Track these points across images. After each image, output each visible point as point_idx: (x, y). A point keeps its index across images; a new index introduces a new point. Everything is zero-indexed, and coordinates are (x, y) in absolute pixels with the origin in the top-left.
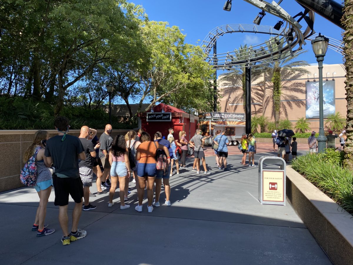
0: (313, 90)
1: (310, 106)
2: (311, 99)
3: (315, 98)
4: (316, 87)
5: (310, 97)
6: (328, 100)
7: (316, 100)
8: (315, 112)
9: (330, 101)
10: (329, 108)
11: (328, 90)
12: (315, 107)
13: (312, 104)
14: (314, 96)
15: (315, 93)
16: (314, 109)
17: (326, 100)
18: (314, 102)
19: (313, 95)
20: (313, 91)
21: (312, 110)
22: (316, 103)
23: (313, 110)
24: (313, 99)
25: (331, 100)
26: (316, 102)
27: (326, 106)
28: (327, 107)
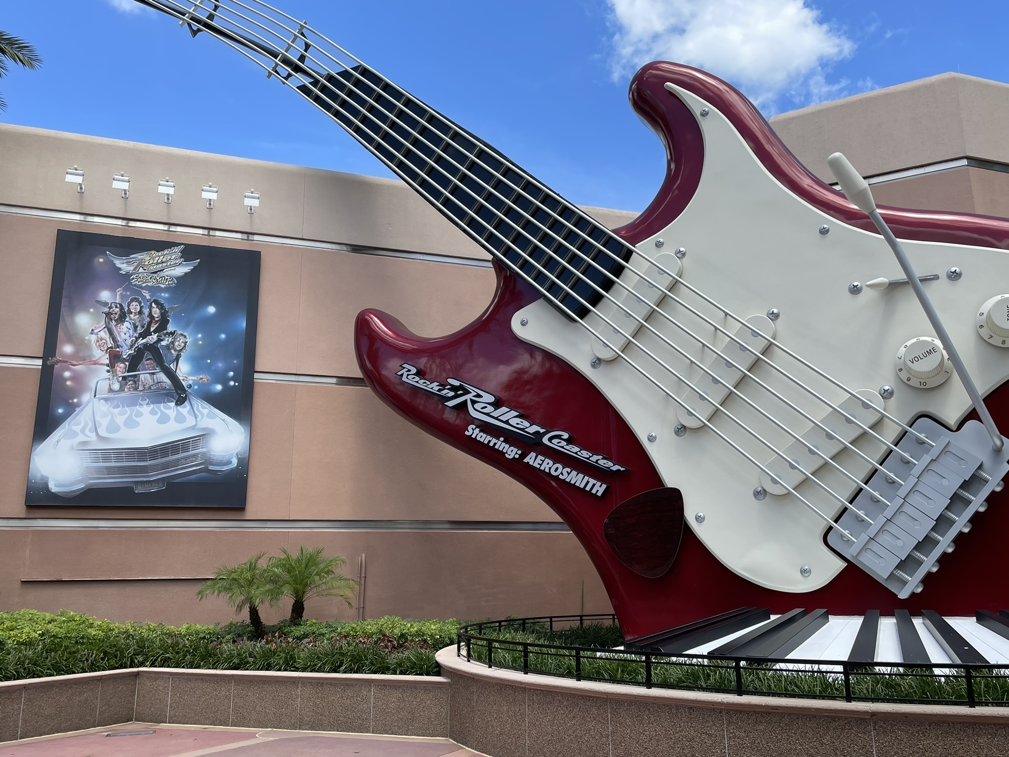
0: (105, 295)
1: (71, 409)
2: (82, 355)
3: (115, 357)
4: (128, 275)
5: (81, 344)
6: (205, 378)
7: (121, 367)
8: (106, 455)
9: (219, 387)
10: (204, 436)
11: (212, 310)
12: (104, 422)
13: (86, 397)
14: (110, 343)
15: (122, 318)
16: (103, 432)
17: (191, 379)
18: (103, 386)
19: (104, 335)
20: (105, 304)
21: (81, 438)
22: (122, 389)
23: (93, 437)
24: (95, 363)
25: (224, 381)
26: (116, 386)
27: (190, 421)
28: (193, 428)
